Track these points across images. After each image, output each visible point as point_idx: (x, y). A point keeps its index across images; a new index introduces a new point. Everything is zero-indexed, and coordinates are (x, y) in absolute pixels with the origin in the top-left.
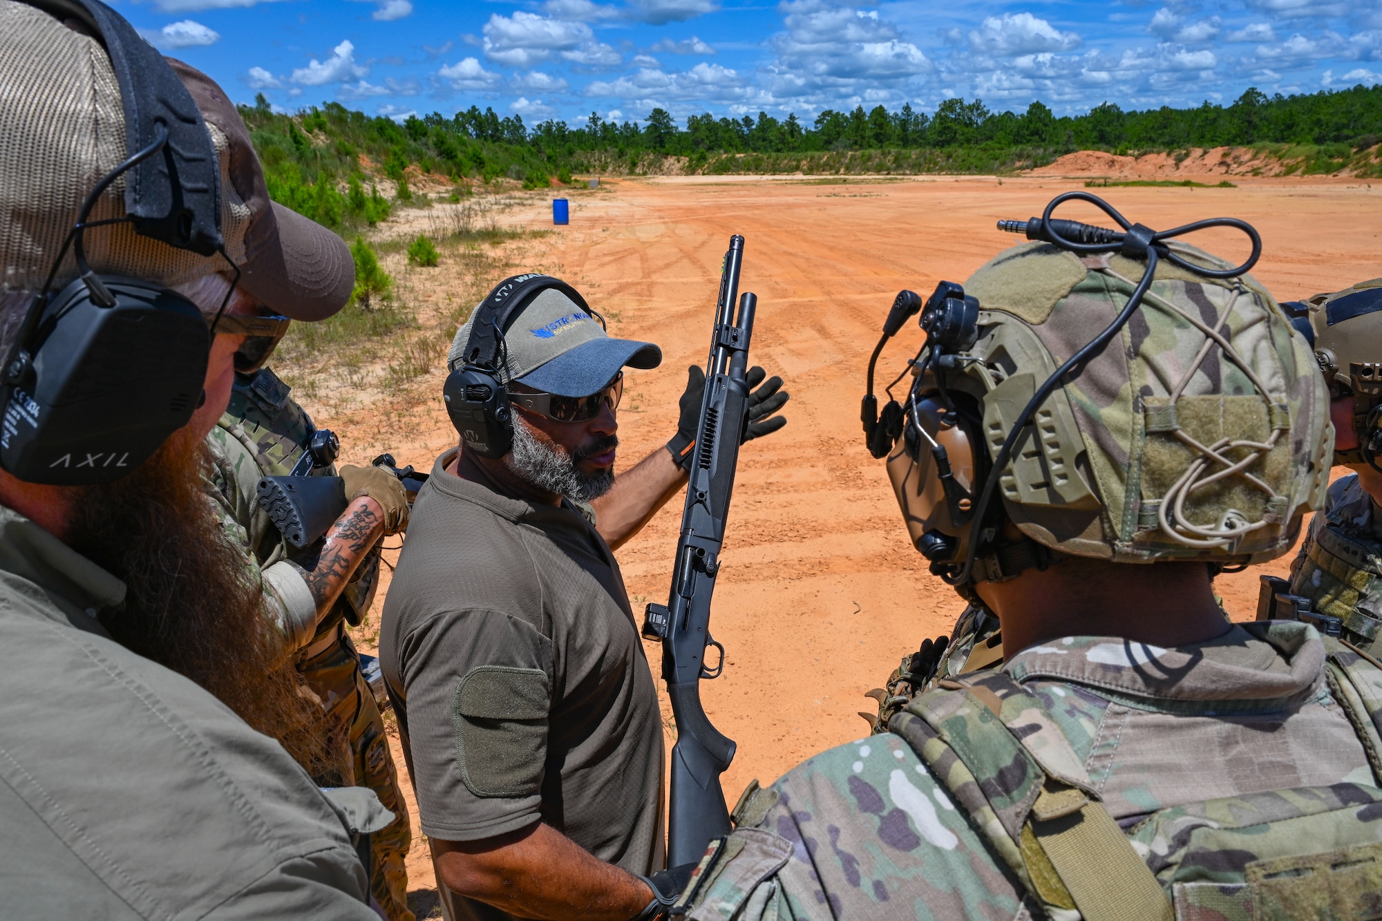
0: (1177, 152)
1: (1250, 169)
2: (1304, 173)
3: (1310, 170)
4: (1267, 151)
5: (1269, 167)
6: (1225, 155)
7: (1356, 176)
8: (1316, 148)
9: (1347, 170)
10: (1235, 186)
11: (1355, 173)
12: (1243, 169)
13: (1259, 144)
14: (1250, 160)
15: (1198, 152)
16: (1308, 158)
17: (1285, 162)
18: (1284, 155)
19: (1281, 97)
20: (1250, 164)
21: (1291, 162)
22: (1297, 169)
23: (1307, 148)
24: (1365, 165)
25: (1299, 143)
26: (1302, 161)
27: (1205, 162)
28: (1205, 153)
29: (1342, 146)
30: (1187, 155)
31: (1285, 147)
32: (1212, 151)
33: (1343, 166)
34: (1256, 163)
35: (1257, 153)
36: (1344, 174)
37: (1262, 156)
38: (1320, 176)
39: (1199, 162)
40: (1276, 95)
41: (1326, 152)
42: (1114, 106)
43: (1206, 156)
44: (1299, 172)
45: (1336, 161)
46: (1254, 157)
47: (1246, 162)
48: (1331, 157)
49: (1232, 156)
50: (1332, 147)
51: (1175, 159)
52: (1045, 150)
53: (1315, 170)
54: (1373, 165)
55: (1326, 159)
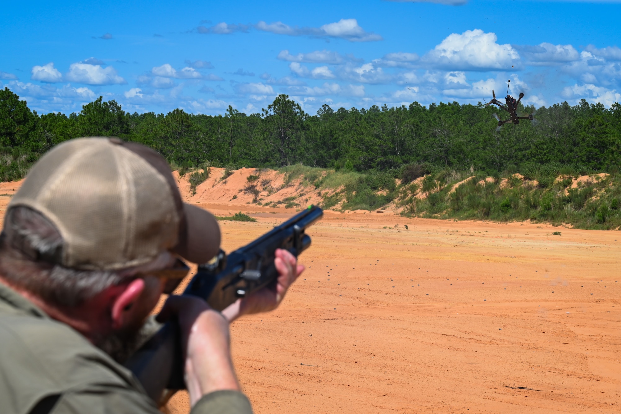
0: (194, 171)
1: (283, 198)
2: (345, 207)
3: (352, 204)
4: (302, 176)
5: (304, 197)
6: (251, 178)
7: (402, 214)
8: (356, 176)
9: (392, 206)
10: (253, 221)
11: (401, 210)
12: (275, 198)
13: (292, 168)
14: (283, 187)
15: (217, 172)
16: (349, 188)
17: (323, 192)
18: (321, 183)
19: (330, 109)
20: (282, 191)
21: (330, 192)
22: (337, 201)
23: (347, 175)
24: (411, 201)
25: (338, 168)
26: (342, 191)
27: (227, 186)
28: (228, 174)
29: (386, 175)
30: (205, 176)
31: (323, 172)
32: (236, 172)
33: (388, 200)
34: (290, 192)
35: (290, 177)
36: (390, 210)
37: (296, 182)
38: (363, 211)
39: (219, 186)
40: (324, 106)
41: (369, 181)
42: (113, 103)
43: (229, 179)
44: (338, 206)
45: (379, 193)
46: (287, 184)
47: (278, 190)
48: (375, 188)
49: (260, 180)
50: (374, 175)
51: (190, 181)
52: (16, 158)
53: (357, 204)
54: (418, 202)
55: (368, 190)
